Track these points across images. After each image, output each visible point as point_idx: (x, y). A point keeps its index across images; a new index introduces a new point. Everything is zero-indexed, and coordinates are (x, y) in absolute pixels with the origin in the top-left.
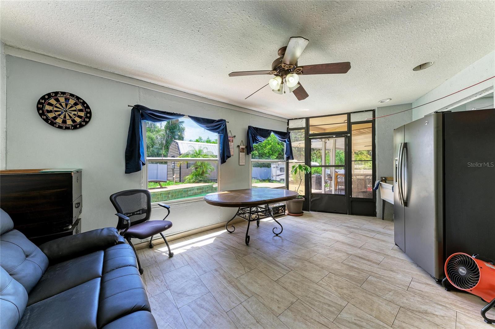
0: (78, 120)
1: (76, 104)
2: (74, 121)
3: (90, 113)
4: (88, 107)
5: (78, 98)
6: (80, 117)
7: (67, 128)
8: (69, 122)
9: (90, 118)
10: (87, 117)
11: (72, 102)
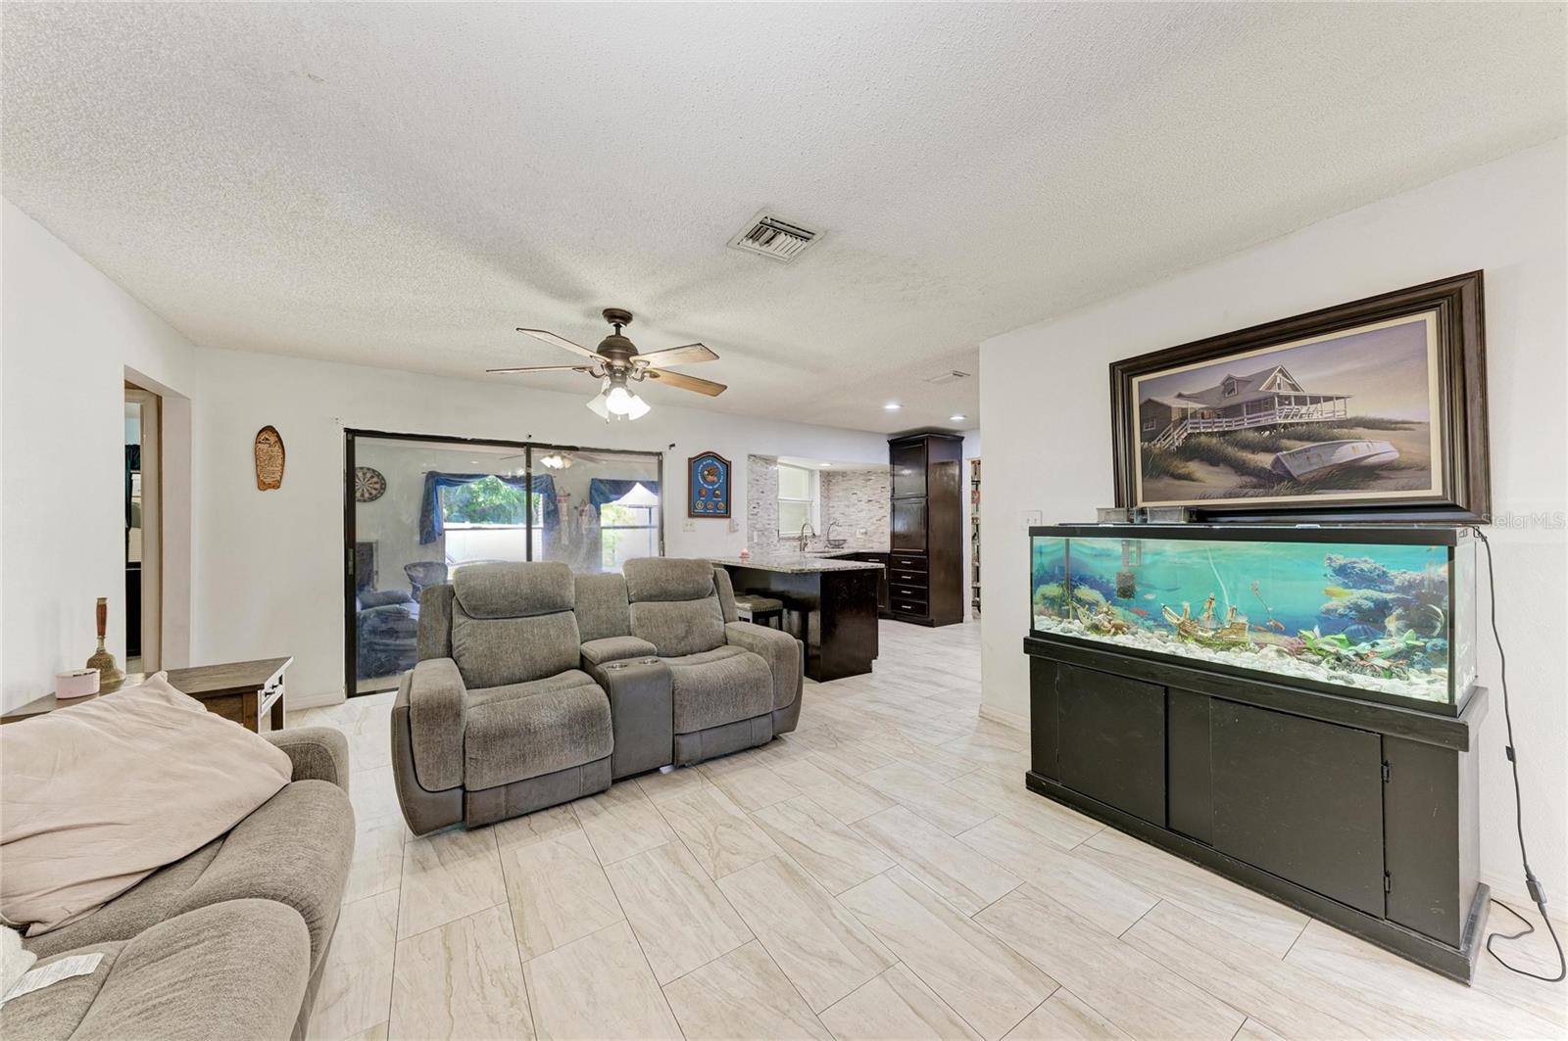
0: (374, 492)
1: (372, 477)
2: (371, 494)
3: (385, 484)
4: (383, 479)
5: (374, 471)
6: (375, 489)
7: (365, 501)
8: (367, 495)
9: (384, 489)
10: (382, 488)
11: (369, 475)
